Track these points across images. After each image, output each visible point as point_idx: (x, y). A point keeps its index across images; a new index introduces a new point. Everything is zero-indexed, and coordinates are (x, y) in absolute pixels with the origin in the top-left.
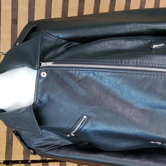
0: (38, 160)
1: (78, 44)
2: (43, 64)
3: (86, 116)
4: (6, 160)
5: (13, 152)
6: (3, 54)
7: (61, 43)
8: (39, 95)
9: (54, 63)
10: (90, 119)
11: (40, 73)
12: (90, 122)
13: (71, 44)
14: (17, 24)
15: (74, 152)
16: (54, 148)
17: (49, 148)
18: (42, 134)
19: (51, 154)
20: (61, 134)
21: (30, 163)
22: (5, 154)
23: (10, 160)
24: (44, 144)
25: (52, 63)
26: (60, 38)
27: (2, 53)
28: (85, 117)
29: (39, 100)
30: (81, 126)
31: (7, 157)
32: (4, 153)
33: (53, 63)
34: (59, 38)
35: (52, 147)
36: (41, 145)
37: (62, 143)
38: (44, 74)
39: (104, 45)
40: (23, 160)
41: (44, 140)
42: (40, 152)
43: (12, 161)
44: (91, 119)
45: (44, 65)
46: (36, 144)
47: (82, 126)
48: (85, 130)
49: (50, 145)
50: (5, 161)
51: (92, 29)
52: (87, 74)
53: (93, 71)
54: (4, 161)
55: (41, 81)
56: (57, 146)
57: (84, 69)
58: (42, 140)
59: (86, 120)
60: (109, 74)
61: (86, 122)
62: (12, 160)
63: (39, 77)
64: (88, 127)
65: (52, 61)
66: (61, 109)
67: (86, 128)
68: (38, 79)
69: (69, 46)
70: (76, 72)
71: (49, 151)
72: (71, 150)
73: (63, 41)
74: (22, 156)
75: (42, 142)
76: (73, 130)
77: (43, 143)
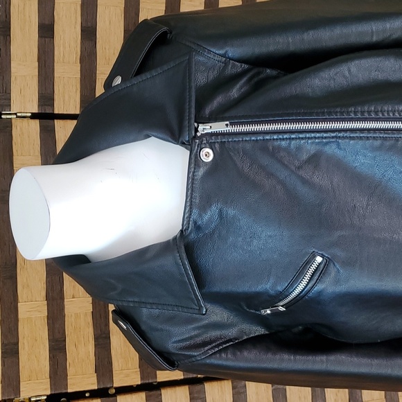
0: (132, 386)
1: (274, 73)
2: (204, 129)
3: (322, 256)
4: (53, 393)
5: (71, 371)
6: (17, 117)
7: (234, 71)
8: (195, 211)
9: (232, 124)
10: (334, 264)
11: (197, 152)
12: (332, 271)
13: (259, 73)
14: (52, 36)
15: (274, 354)
16: (224, 346)
17: (212, 348)
18: (206, 311)
19: (220, 362)
20: (246, 308)
21: (114, 395)
22: (50, 377)
23: (64, 391)
24: (199, 340)
25: (227, 125)
26: (232, 60)
27: (16, 114)
28: (319, 259)
29: (195, 223)
30: (308, 283)
31: (55, 384)
32: (47, 375)
33: (228, 122)
34: (230, 59)
35: (219, 345)
36: (192, 342)
37: (243, 332)
38: (206, 155)
39: (349, 71)
40: (96, 388)
41: (199, 328)
42: (190, 360)
43: (67, 393)
44: (336, 264)
45: (205, 132)
46: (179, 341)
47: (312, 282)
48: (320, 293)
49: (215, 341)
50: (51, 395)
51: (311, 33)
52: (318, 147)
53: (336, 137)
54: (47, 396)
55: (201, 172)
56: (230, 340)
57: (313, 135)
58: (194, 329)
59: (322, 266)
60: (378, 143)
61: (321, 272)
62: (70, 390)
63: (195, 161)
64: (327, 287)
65: (223, 120)
66: (255, 242)
67: (324, 289)
68: (195, 169)
69: (256, 79)
70: (290, 144)
71: (213, 356)
72: (268, 350)
73: (240, 67)
74: (94, 379)
75: (196, 332)
76: (287, 296)
77: (196, 336)
